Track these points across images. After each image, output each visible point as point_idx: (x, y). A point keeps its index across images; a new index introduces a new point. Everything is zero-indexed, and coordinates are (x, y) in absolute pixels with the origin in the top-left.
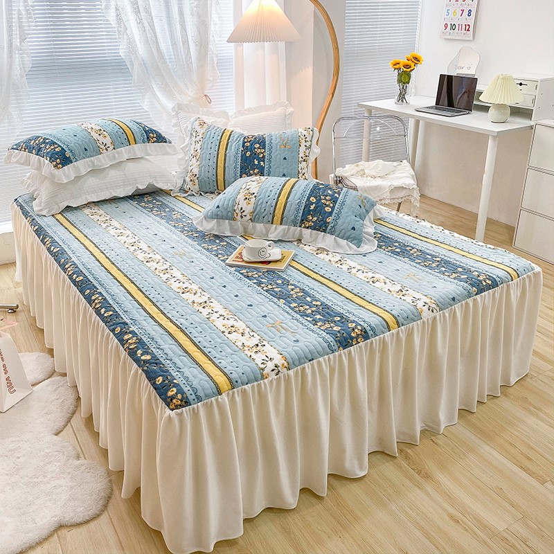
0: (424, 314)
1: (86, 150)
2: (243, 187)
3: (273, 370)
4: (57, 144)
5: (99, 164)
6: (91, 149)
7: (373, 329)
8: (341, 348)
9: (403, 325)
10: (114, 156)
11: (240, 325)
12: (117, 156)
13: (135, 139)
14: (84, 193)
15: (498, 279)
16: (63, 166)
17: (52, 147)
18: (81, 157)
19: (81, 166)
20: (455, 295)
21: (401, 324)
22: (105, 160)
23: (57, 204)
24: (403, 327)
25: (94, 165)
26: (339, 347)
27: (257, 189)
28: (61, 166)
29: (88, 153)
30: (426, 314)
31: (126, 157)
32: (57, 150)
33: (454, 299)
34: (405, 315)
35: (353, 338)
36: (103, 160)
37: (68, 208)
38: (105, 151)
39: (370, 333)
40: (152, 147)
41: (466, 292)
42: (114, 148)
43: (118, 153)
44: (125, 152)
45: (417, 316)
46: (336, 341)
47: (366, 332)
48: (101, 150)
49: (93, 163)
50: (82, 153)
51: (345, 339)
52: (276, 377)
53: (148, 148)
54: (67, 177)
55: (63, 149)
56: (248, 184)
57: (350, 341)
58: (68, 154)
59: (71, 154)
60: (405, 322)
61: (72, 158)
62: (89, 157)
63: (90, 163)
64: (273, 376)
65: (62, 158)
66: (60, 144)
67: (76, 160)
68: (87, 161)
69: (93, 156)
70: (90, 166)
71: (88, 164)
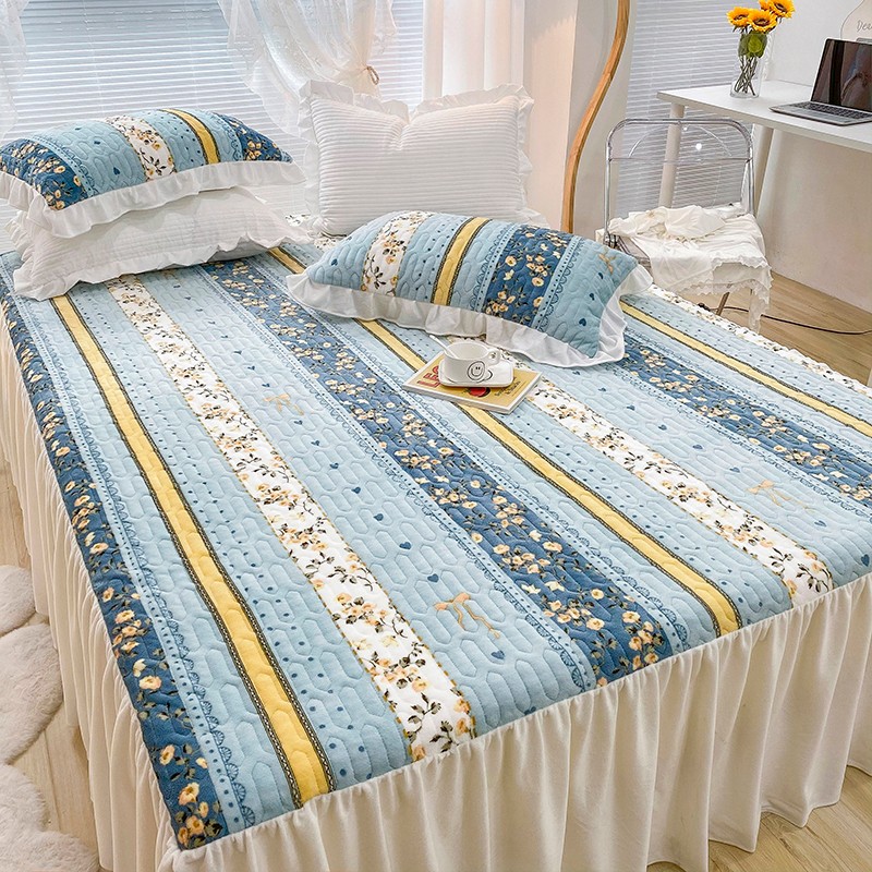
1: (117, 172)
2: (385, 229)
3: (435, 740)
4: (58, 158)
5: (144, 200)
6: (125, 169)
10: (174, 185)
11: (377, 599)
12: (179, 184)
13: (218, 154)
14: (116, 257)
16: (68, 204)
17: (49, 165)
18: (106, 186)
19: (107, 204)
22: (156, 193)
23: (60, 277)
25: (134, 204)
27: (410, 234)
28: (63, 204)
29: (121, 178)
31: (199, 187)
32: (57, 171)
36: (152, 193)
37: (82, 286)
38: (155, 174)
40: (253, 168)
42: (175, 170)
43: (183, 180)
44: (195, 179)
48: (148, 173)
49: (131, 198)
50: (107, 179)
52: (442, 756)
53: (245, 171)
54: (76, 225)
55: (69, 169)
56: (394, 224)
58: (79, 180)
59: (84, 181)
61: (86, 187)
62: (123, 187)
63: (125, 198)
64: (435, 753)
65: (66, 188)
66: (65, 159)
67: (96, 193)
68: (119, 195)
69: (132, 185)
70: (125, 205)
71: (121, 200)
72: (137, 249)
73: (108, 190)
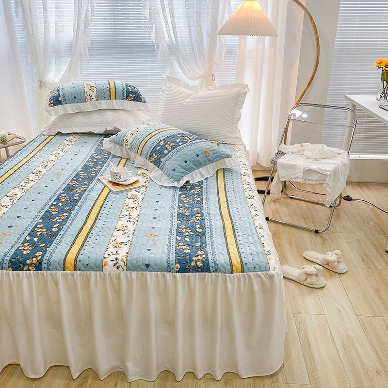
0: (106, 268)
1: (75, 97)
5: (84, 108)
6: (78, 97)
7: (49, 263)
8: (11, 269)
9: (80, 270)
10: (96, 105)
12: (98, 105)
13: (115, 97)
15: (212, 265)
16: (55, 105)
18: (70, 102)
19: (70, 108)
20: (152, 263)
21: (78, 269)
23: (55, 130)
24: (78, 272)
25: (81, 109)
26: (9, 267)
28: (53, 105)
29: (77, 100)
30: (109, 268)
31: (105, 107)
32: (56, 95)
33: (148, 266)
34: (87, 263)
35: (27, 264)
36: (88, 106)
37: (59, 133)
38: (89, 100)
39: (44, 266)
40: (129, 103)
41: (166, 265)
42: (97, 100)
43: (100, 104)
44: (104, 104)
45: (99, 267)
46: (10, 261)
47: (40, 264)
48: (87, 100)
49: (80, 107)
50: (71, 99)
51: (20, 262)
54: (56, 113)
55: (59, 95)
57: (22, 266)
58: (61, 98)
59: (63, 99)
60: (83, 268)
61: (63, 101)
62: (76, 102)
65: (56, 100)
67: (66, 103)
68: (75, 105)
69: (80, 102)
70: (78, 109)
71: (76, 107)
72: (81, 124)
73: (70, 103)
